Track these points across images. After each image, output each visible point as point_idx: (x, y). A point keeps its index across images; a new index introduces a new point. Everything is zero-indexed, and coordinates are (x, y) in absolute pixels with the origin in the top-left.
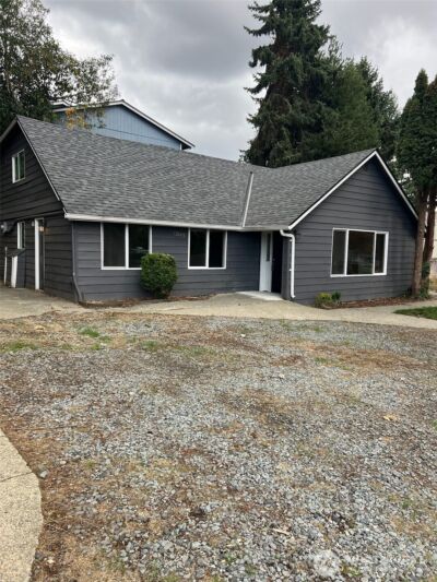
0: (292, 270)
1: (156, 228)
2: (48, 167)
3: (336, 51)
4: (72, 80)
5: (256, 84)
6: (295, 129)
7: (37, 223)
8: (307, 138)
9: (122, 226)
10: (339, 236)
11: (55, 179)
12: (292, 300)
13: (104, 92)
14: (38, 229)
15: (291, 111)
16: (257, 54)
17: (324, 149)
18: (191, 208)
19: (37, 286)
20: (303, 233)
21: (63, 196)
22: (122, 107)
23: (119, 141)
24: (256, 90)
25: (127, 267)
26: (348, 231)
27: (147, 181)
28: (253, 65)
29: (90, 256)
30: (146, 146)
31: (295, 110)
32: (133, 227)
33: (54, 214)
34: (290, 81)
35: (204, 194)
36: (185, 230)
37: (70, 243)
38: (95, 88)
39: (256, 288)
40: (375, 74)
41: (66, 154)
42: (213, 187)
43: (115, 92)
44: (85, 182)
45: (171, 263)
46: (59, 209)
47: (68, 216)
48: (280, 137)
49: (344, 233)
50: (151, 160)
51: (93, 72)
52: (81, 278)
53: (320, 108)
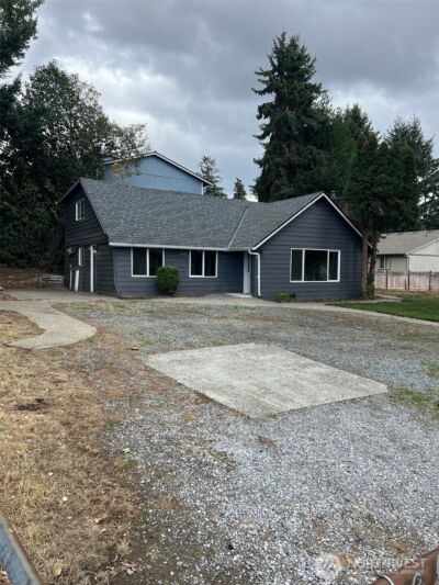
0: (259, 277)
1: (167, 250)
2: (99, 213)
3: (328, 103)
4: (117, 141)
5: (262, 132)
6: (291, 169)
7: (92, 248)
8: (301, 176)
9: (144, 249)
10: (297, 254)
11: (104, 220)
12: (259, 297)
13: (140, 149)
14: (92, 251)
15: (287, 155)
16: (261, 109)
17: (315, 184)
18: (192, 236)
19: (92, 290)
20: (266, 252)
21: (108, 231)
22: (155, 157)
23: (147, 190)
24: (262, 137)
25: (148, 275)
26: (304, 250)
27: (164, 218)
28: (259, 117)
29: (125, 268)
30: (166, 192)
31: (291, 154)
32: (152, 250)
33: (103, 243)
34: (286, 131)
35: (204, 227)
36: (187, 251)
37: (112, 261)
38: (134, 147)
39: (241, 291)
40: (365, 118)
41: (111, 202)
42: (212, 220)
43: (148, 148)
44: (122, 221)
45: (175, 272)
46: (106, 239)
47: (111, 244)
48: (279, 176)
49: (301, 251)
50: (169, 203)
51: (132, 135)
52: (119, 282)
53: (311, 151)
